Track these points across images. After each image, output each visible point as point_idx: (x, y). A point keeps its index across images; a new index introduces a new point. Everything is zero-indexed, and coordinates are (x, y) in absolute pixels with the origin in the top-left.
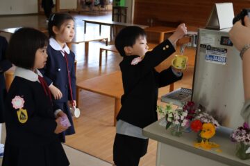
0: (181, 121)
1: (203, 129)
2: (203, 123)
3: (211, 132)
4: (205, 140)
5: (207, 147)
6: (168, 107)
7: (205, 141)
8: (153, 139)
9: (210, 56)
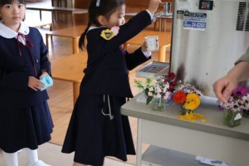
0: (163, 94)
1: (187, 101)
2: (187, 94)
3: (196, 102)
4: (190, 111)
5: (192, 118)
6: (149, 81)
7: (189, 113)
8: (133, 116)
9: (189, 23)
